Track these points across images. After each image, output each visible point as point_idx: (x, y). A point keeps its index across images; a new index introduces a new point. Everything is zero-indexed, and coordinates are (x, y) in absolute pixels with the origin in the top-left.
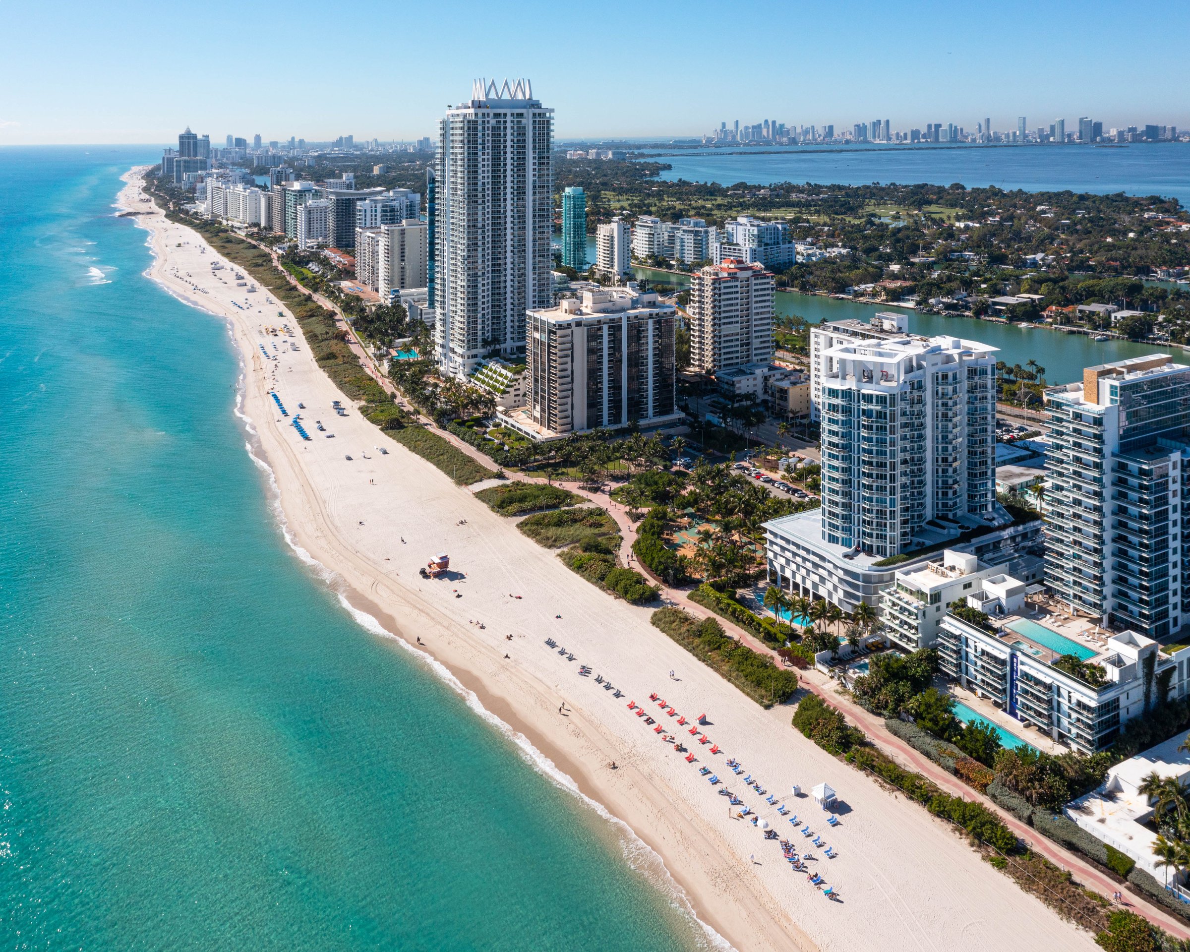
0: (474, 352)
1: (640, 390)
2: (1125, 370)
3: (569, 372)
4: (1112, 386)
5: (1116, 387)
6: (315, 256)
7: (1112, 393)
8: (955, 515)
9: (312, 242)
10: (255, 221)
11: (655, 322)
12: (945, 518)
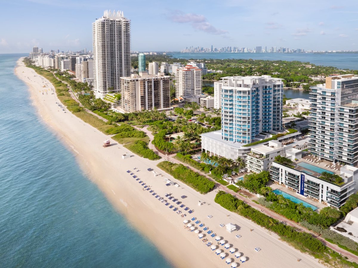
0: (106, 92)
1: (159, 100)
2: (341, 77)
3: (134, 95)
4: (338, 82)
5: (340, 82)
6: (65, 73)
7: (338, 85)
8: (269, 131)
9: (65, 70)
10: (50, 66)
11: (163, 81)
12: (265, 132)
